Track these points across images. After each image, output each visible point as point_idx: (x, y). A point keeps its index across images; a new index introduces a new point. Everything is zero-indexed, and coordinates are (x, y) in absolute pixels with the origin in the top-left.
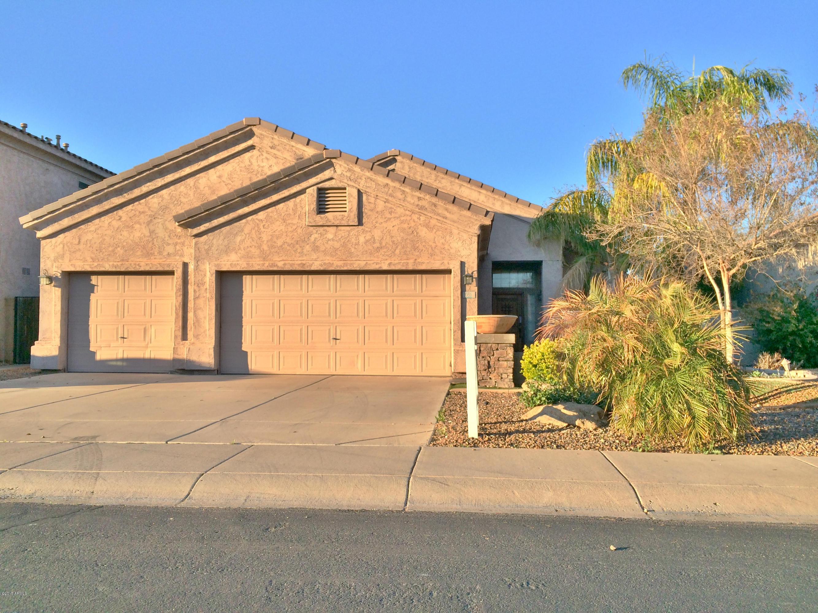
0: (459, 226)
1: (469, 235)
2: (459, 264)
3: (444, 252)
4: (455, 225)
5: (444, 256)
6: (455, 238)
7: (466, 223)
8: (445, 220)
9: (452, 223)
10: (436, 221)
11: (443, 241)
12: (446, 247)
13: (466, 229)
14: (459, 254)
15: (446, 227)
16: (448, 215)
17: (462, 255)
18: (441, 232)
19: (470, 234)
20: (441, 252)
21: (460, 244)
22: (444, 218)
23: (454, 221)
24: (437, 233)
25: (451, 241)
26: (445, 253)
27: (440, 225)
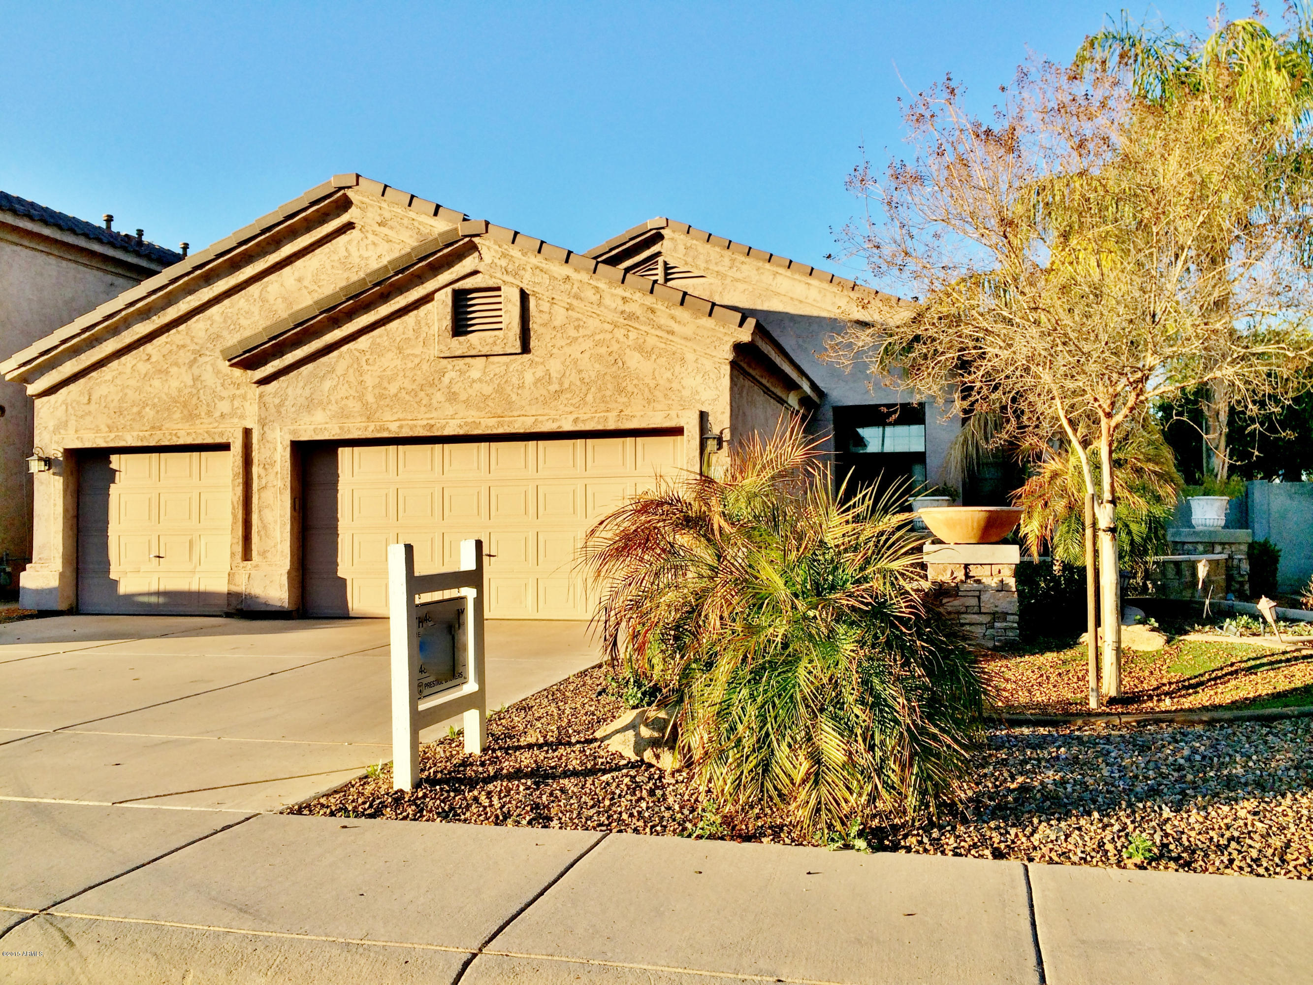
0: (695, 347)
1: (714, 363)
2: (696, 416)
3: (670, 393)
4: (689, 344)
5: (670, 402)
6: (690, 370)
7: (708, 341)
8: (670, 337)
9: (683, 342)
10: (657, 339)
11: (668, 375)
12: (675, 386)
13: (708, 351)
14: (697, 397)
15: (674, 349)
16: (676, 327)
17: (703, 399)
18: (665, 359)
19: (717, 360)
20: (666, 395)
21: (699, 379)
22: (668, 332)
23: (686, 338)
24: (658, 361)
25: (682, 375)
26: (673, 397)
27: (663, 346)
